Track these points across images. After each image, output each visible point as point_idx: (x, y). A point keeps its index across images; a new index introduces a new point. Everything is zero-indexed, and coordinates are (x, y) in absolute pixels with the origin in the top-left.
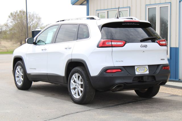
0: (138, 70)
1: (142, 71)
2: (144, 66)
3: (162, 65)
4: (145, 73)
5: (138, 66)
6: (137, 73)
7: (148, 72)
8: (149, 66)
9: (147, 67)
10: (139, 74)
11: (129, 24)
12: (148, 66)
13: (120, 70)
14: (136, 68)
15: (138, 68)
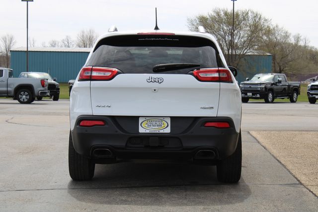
0: (147, 126)
1: (156, 127)
2: (162, 118)
3: (202, 119)
4: (162, 131)
5: (147, 118)
6: (141, 130)
7: (168, 130)
8: (173, 119)
10: (148, 131)
12: (170, 118)
13: (101, 123)
14: (141, 120)
15: (146, 122)
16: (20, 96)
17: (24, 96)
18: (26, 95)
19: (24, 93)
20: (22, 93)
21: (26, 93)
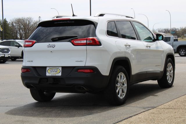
0: (50, 72)
1: (54, 73)
2: (57, 67)
3: (77, 67)
4: (57, 75)
5: (51, 68)
6: (47, 74)
7: (60, 74)
8: (63, 68)
9: (61, 69)
10: (50, 75)
11: (61, 22)
12: (61, 67)
14: (47, 69)
15: (50, 70)
16: (180, 52)
17: (183, 52)
18: (184, 52)
19: (183, 50)
20: (181, 50)
21: (184, 50)
